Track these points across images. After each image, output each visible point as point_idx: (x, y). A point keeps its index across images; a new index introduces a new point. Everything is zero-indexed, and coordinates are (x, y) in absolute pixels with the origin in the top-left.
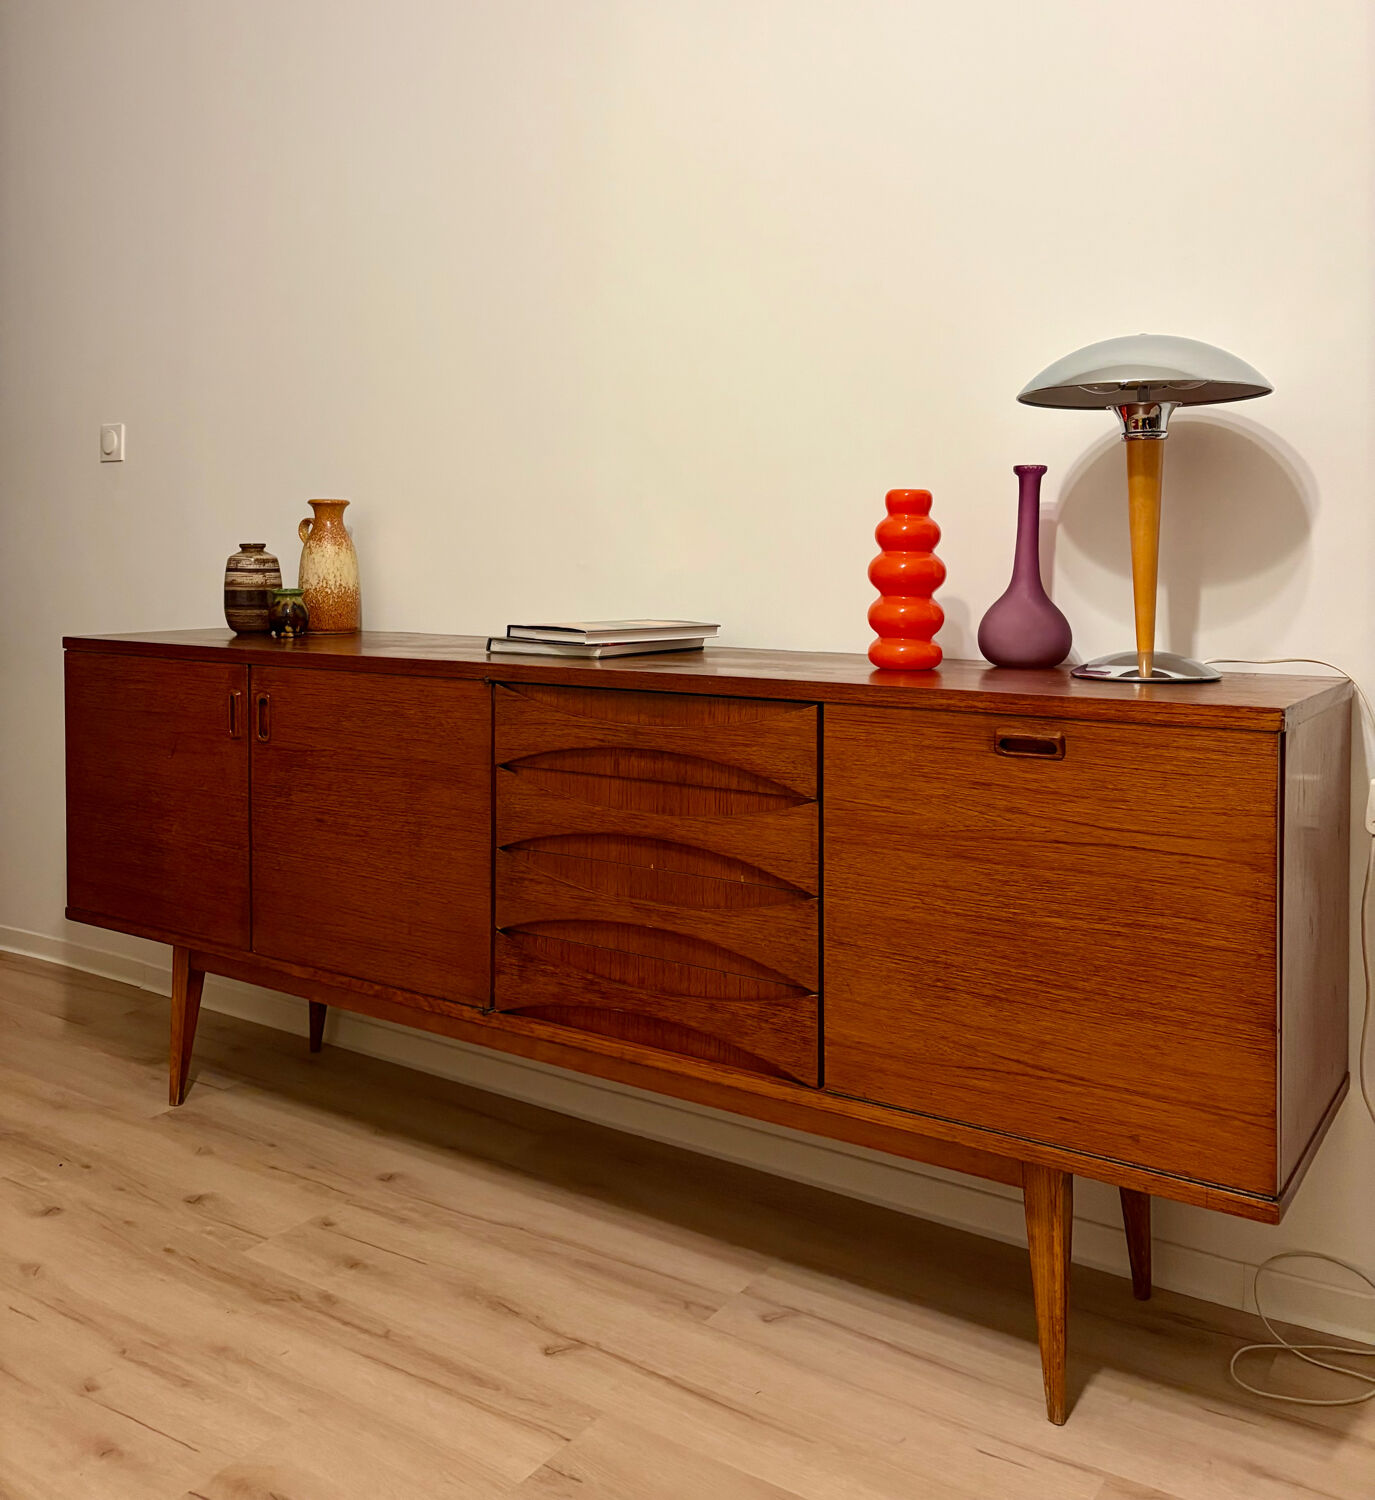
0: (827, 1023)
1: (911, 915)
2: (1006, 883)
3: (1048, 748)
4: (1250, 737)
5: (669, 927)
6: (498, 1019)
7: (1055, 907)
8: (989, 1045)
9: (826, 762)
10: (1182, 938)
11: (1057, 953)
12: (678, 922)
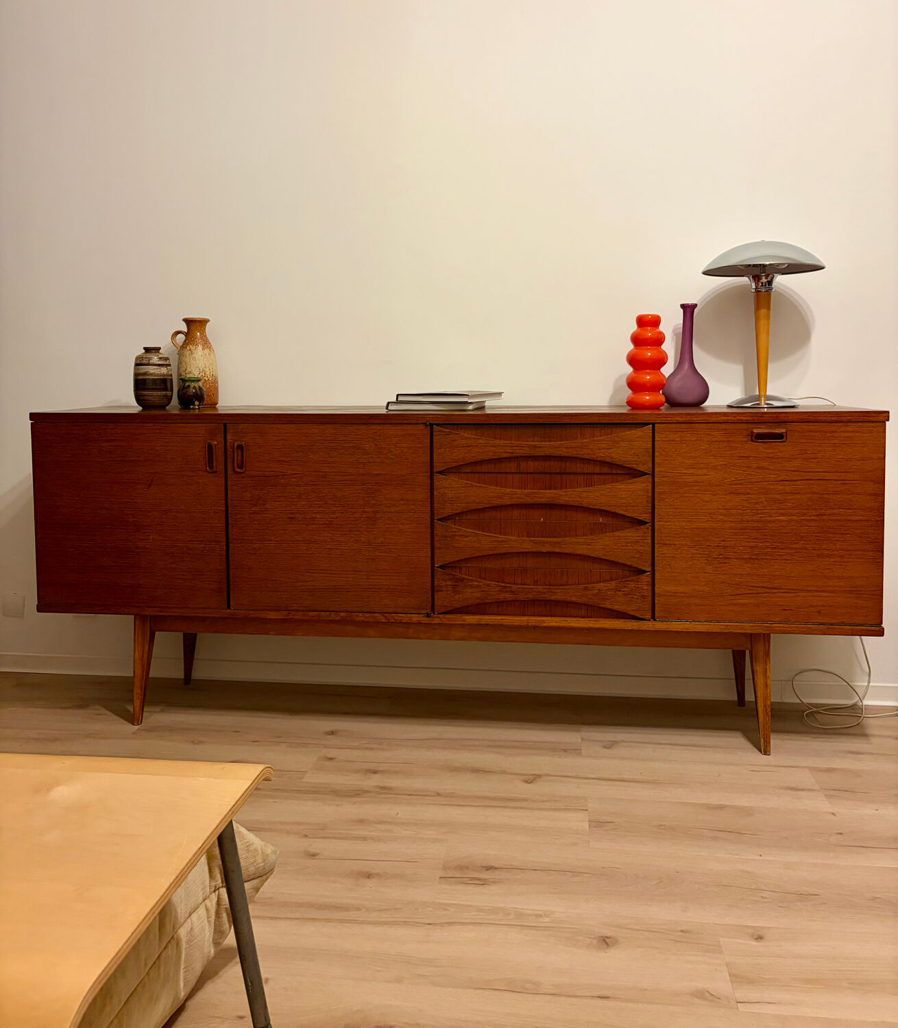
0: (656, 586)
1: (706, 525)
2: (757, 503)
3: (780, 436)
4: (873, 425)
5: (557, 550)
6: (439, 618)
7: (781, 511)
8: (747, 582)
9: (657, 454)
10: (843, 518)
11: (782, 533)
12: (563, 546)
